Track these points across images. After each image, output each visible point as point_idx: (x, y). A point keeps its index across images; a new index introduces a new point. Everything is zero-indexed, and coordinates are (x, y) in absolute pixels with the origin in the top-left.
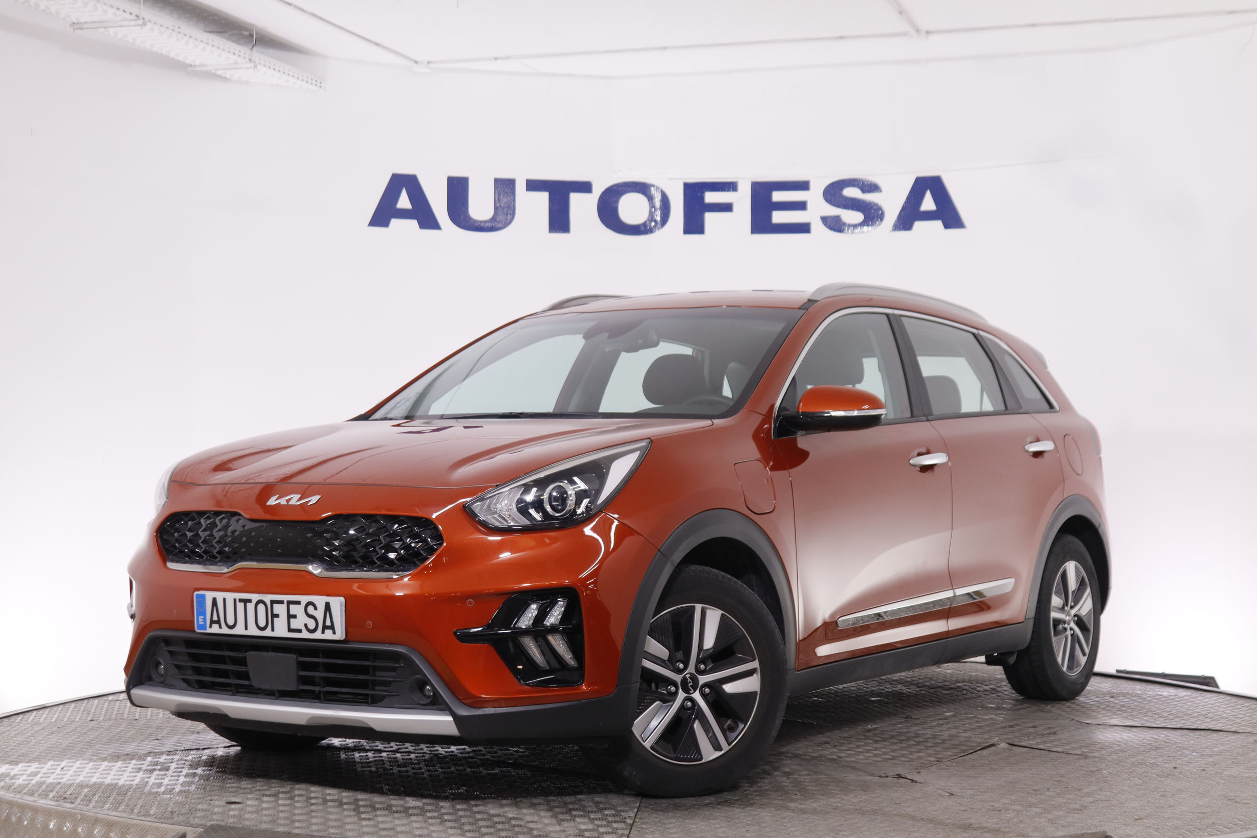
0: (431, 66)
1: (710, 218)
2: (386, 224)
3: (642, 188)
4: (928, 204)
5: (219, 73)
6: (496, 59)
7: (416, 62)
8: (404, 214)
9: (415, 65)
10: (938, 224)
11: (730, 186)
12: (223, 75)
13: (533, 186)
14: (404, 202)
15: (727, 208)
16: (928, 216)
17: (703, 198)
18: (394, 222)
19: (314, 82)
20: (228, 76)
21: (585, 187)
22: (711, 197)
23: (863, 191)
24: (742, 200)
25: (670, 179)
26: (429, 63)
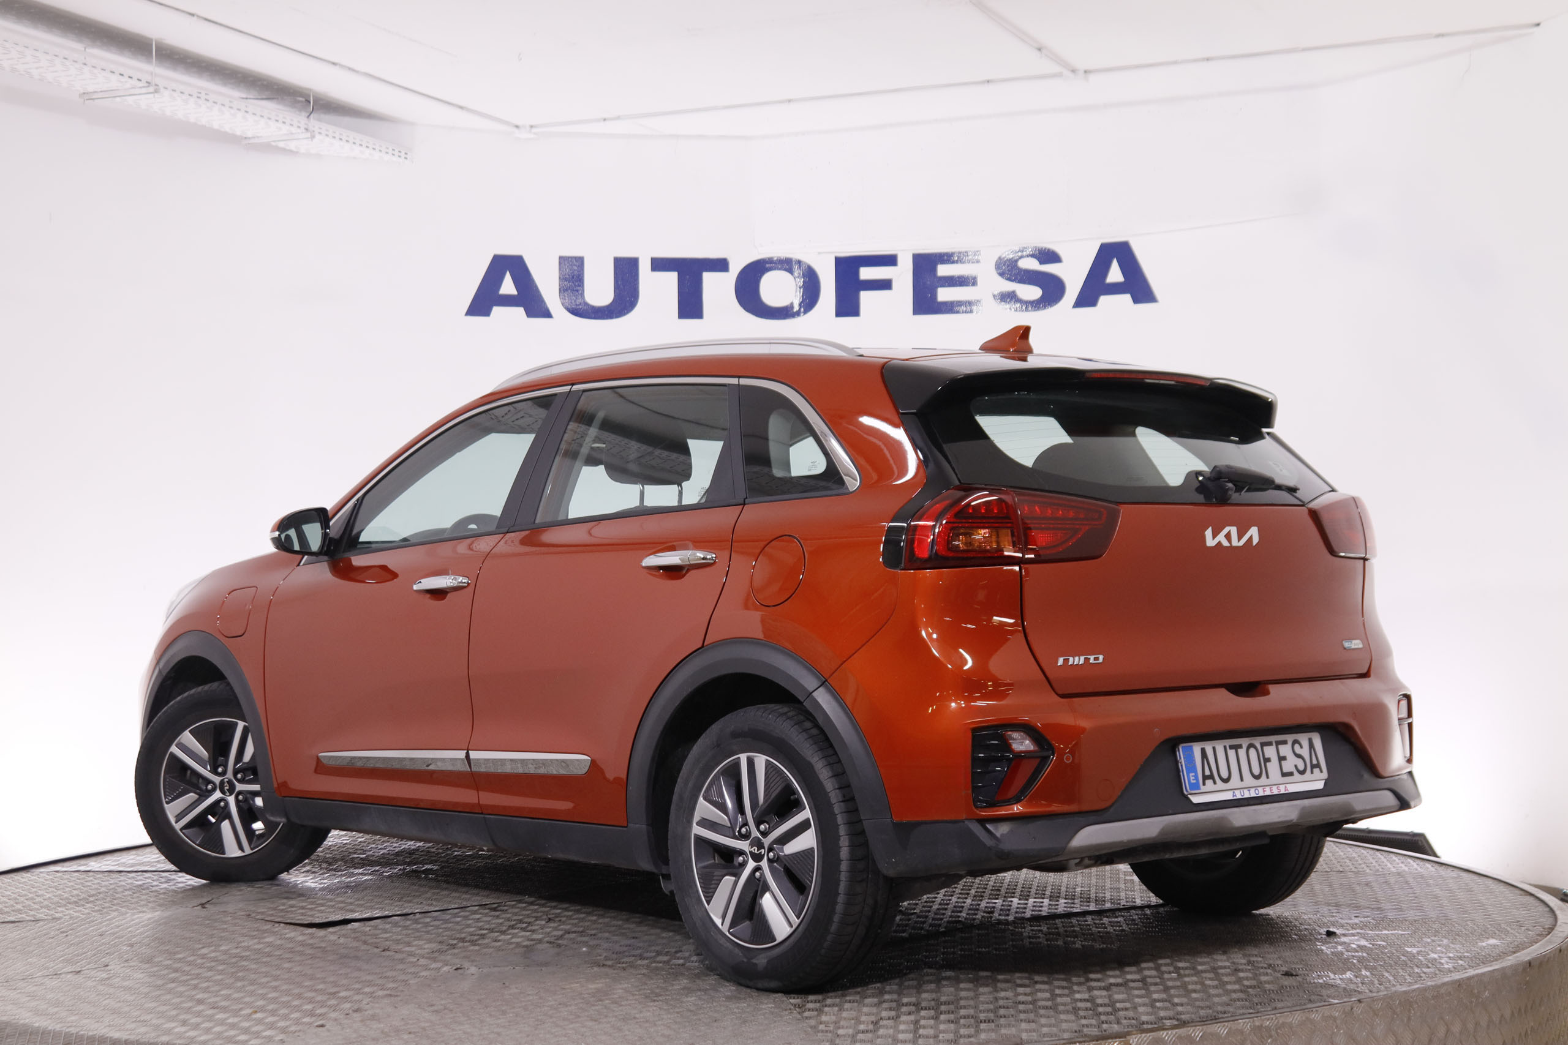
0: (534, 130)
1: (866, 297)
2: (486, 313)
3: (786, 265)
4: (1115, 275)
5: (281, 145)
6: (605, 120)
7: (517, 127)
8: (508, 301)
9: (516, 130)
10: (1127, 298)
11: (890, 260)
12: (288, 148)
13: (659, 265)
14: (508, 287)
15: (885, 285)
16: (1115, 289)
17: (857, 273)
18: (496, 310)
19: (396, 153)
20: (294, 149)
21: (721, 265)
22: (867, 273)
23: (1042, 262)
24: (902, 275)
25: (819, 253)
26: (532, 127)
